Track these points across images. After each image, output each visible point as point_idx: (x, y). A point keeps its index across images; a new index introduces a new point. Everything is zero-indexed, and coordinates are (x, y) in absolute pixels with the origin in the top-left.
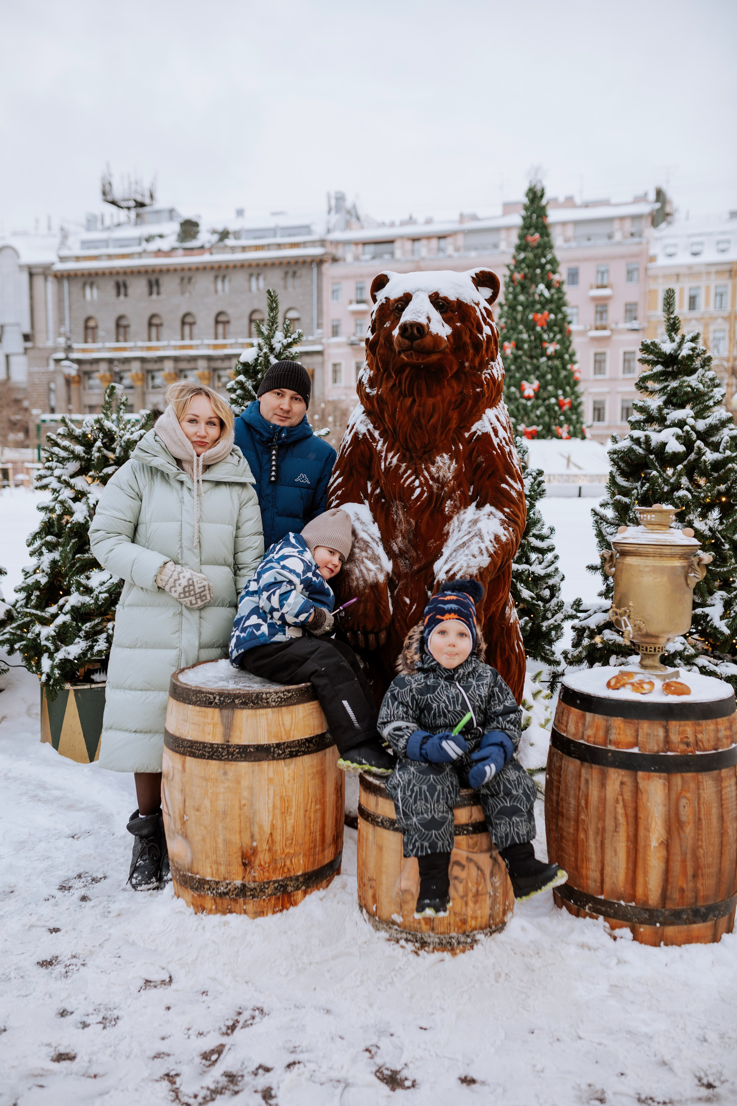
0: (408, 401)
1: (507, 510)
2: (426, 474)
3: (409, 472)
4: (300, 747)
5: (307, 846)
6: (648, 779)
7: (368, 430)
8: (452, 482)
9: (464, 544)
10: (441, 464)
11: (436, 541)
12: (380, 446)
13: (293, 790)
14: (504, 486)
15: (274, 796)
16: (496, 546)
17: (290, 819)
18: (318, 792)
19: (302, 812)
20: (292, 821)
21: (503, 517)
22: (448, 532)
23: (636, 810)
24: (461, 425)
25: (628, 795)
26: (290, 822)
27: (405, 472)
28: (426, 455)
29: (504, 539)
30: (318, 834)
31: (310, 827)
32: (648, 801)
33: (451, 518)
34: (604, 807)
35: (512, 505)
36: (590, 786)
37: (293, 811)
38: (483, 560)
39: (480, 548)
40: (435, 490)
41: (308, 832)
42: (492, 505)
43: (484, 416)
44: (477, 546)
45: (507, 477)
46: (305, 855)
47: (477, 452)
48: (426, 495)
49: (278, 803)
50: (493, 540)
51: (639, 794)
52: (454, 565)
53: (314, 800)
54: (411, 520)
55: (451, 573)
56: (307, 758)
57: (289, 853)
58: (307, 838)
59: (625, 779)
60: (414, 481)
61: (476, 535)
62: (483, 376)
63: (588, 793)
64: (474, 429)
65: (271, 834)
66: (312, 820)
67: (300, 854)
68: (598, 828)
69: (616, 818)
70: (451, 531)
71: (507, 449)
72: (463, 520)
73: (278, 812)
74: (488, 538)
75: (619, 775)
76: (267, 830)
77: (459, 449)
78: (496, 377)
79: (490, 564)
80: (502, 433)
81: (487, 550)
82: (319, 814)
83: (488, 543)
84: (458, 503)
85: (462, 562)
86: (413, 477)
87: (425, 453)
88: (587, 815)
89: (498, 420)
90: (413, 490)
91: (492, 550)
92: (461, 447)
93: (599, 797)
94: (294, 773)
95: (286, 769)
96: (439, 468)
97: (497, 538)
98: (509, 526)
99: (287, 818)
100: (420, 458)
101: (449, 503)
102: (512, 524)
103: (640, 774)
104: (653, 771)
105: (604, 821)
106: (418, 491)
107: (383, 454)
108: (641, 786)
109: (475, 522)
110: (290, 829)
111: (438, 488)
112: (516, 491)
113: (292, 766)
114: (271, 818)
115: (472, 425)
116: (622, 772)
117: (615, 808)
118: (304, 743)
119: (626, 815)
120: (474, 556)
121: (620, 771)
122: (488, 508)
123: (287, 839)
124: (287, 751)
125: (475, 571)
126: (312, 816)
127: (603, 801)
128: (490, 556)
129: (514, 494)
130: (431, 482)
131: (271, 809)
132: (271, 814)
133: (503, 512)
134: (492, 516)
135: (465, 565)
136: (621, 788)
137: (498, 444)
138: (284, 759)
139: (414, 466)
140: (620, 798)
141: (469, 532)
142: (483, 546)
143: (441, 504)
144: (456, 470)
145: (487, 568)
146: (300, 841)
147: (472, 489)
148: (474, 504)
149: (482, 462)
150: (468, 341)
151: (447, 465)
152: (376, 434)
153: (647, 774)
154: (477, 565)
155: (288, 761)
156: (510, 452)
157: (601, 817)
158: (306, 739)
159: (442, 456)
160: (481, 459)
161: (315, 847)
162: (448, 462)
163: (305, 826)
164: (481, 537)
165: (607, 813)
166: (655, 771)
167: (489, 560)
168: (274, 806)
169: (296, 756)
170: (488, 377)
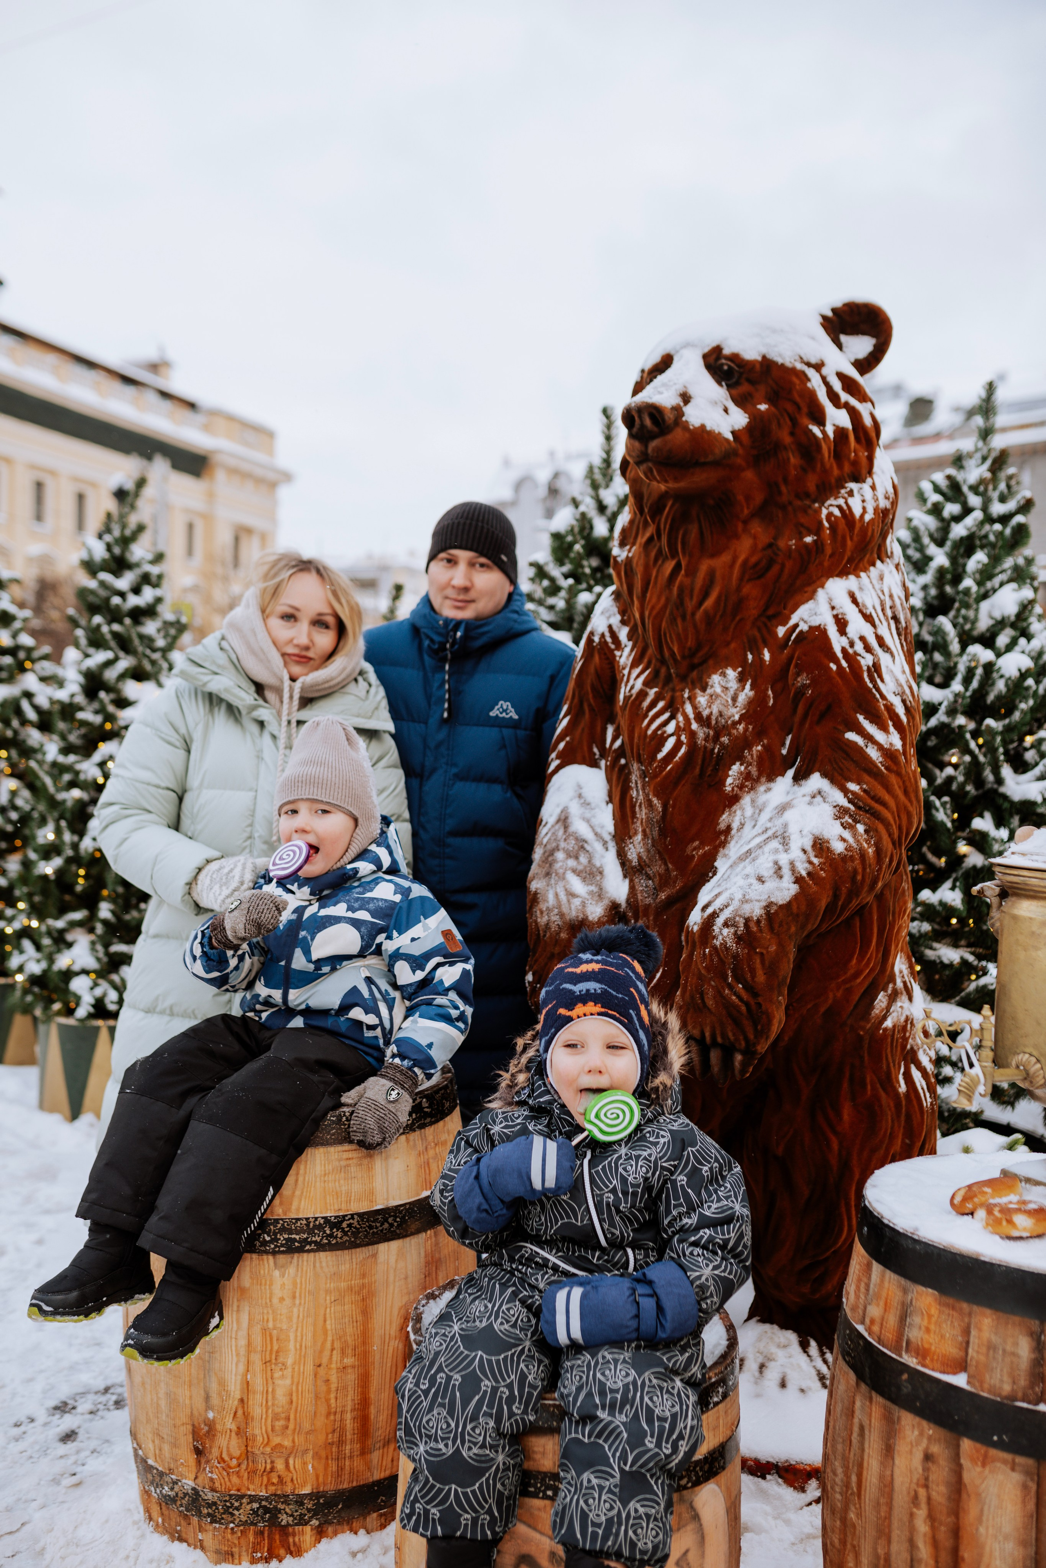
0: (669, 566)
1: (853, 787)
2: (688, 708)
3: (661, 704)
4: (311, 1232)
5: (321, 1438)
6: (984, 1465)
7: (610, 627)
8: (741, 727)
9: (749, 852)
10: (718, 690)
11: (703, 844)
12: (625, 657)
13: (290, 1319)
14: (851, 736)
15: (250, 1326)
16: (816, 861)
17: (283, 1377)
18: (349, 1330)
19: (309, 1368)
20: (288, 1382)
21: (844, 802)
22: (729, 828)
23: (956, 1532)
24: (771, 612)
25: (940, 1492)
26: (283, 1384)
27: (653, 704)
28: (694, 674)
29: (838, 847)
30: (348, 1416)
31: (328, 1401)
32: (980, 1519)
33: (734, 799)
34: (890, 1506)
35: (866, 777)
36: (866, 1445)
37: (290, 1361)
38: (780, 889)
39: (776, 863)
40: (700, 741)
41: (323, 1410)
42: (825, 775)
43: (821, 593)
44: (772, 858)
45: (861, 718)
46: (316, 1455)
47: (797, 666)
48: (683, 750)
49: (258, 1340)
50: (809, 848)
51: (964, 1496)
52: (717, 896)
53: (337, 1345)
54: (655, 801)
55: (710, 910)
56: (324, 1257)
57: (279, 1445)
58: (321, 1421)
59: (935, 1449)
60: (666, 723)
61: (775, 836)
62: (824, 512)
63: (862, 1459)
64: (794, 619)
65: (242, 1400)
66: (334, 1386)
67: (306, 1451)
68: (877, 1557)
69: (912, 1544)
70: (735, 825)
71: (866, 661)
72: (764, 805)
73: (256, 1358)
74: (800, 841)
75: (921, 1434)
76: (235, 1390)
77: (762, 660)
78: (857, 511)
79: (796, 897)
80: (857, 626)
81: (793, 869)
82: (351, 1377)
83: (795, 853)
84: (754, 770)
85: (734, 889)
86: (666, 715)
87: (693, 667)
88: (859, 1515)
89: (855, 601)
90: (663, 740)
91: (803, 869)
92: (767, 656)
93: (881, 1477)
94: (295, 1284)
95: (277, 1273)
96: (713, 697)
97: (820, 846)
98: (856, 821)
99: (277, 1374)
100: (683, 678)
101: (736, 769)
102: (866, 817)
103: (966, 1445)
104: (994, 1445)
105: (889, 1542)
106: (670, 743)
107: (626, 672)
108: (966, 1477)
109: (783, 808)
110: (281, 1398)
111: (706, 739)
112: (880, 747)
113: (292, 1270)
114: (242, 1368)
115: (793, 611)
116: (930, 1430)
117: (912, 1515)
118: (320, 1227)
119: (935, 1543)
120: (761, 879)
121: (925, 1423)
122: (816, 781)
123: (276, 1417)
124: (283, 1237)
125: (756, 910)
126: (334, 1379)
127: (887, 1487)
128: (798, 880)
129: (873, 753)
130: (694, 726)
131: (243, 1351)
132: (243, 1360)
133: (845, 791)
134: (819, 799)
135: (738, 896)
136: (926, 1470)
137: (844, 650)
138: (274, 1253)
139: (668, 696)
140: (922, 1492)
141: (766, 830)
142: (784, 860)
143: (716, 770)
144: (751, 703)
145: (787, 906)
146: (307, 1426)
147: (788, 742)
148: (790, 773)
149: (805, 687)
150: (787, 440)
151: (732, 692)
152: (623, 633)
153: (983, 1449)
154: (765, 897)
155: (281, 1258)
156: (876, 667)
157: (884, 1532)
158: (325, 1218)
159: (724, 675)
160: (803, 680)
161: (341, 1442)
162: (733, 685)
163: (317, 1397)
164: (785, 841)
165: (895, 1524)
166: (1000, 1446)
167: (794, 889)
168: (249, 1344)
169: (301, 1250)
170: (837, 512)
